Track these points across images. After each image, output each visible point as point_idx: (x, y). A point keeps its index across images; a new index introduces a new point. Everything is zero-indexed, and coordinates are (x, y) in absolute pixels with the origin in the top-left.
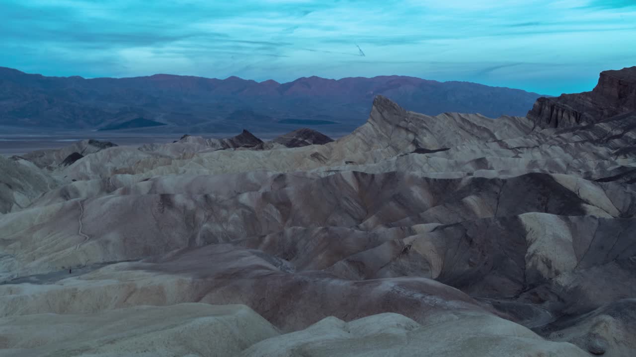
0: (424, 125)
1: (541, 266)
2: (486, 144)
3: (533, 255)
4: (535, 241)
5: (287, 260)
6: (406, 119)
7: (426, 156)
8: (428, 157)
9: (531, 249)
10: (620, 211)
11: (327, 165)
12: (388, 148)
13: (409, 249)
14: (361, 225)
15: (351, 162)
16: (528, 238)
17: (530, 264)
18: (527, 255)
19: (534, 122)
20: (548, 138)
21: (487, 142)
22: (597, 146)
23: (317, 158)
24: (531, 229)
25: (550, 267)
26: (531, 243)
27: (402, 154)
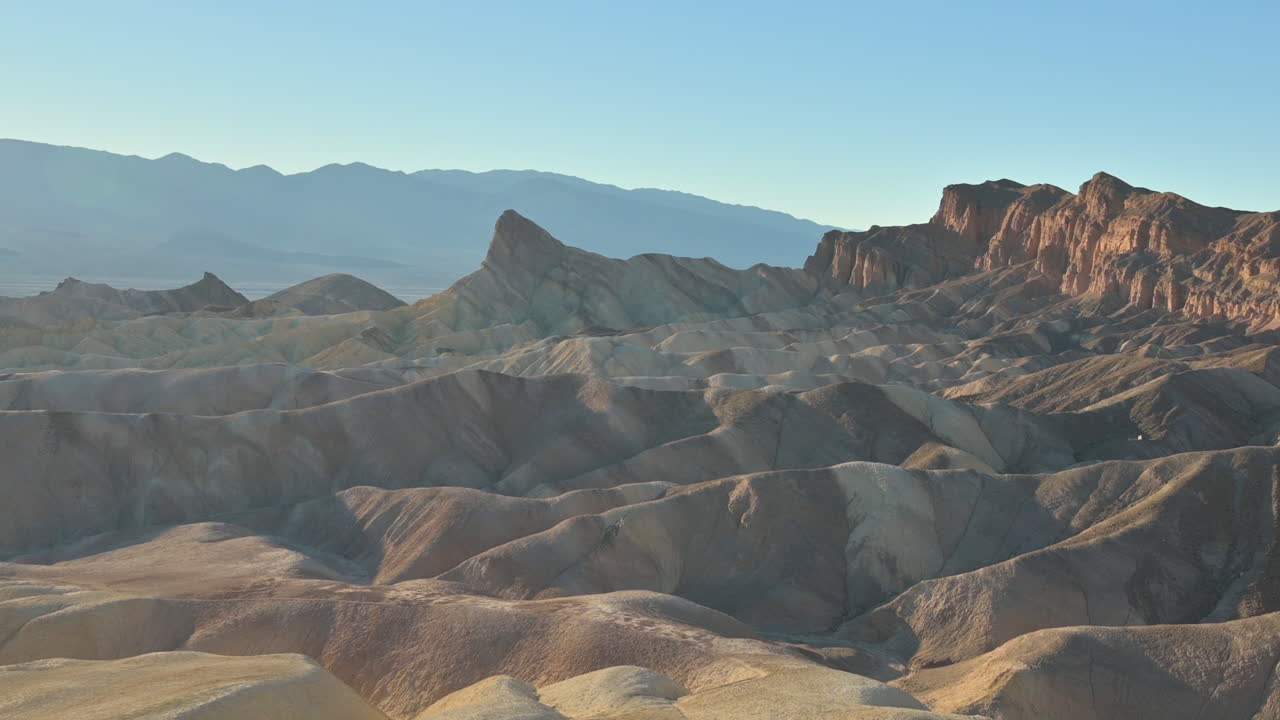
0: (600, 276)
1: (877, 569)
2: (728, 321)
3: (861, 546)
4: (864, 518)
5: (346, 557)
6: (564, 263)
7: (612, 343)
8: (615, 345)
9: (857, 536)
10: (1005, 461)
11: (400, 355)
12: (527, 322)
13: (614, 534)
14: (501, 484)
15: (448, 350)
16: (851, 512)
17: (854, 566)
18: (849, 546)
19: (819, 280)
20: (845, 313)
21: (728, 317)
22: (936, 331)
23: (376, 339)
24: (855, 495)
25: (893, 571)
26: (855, 524)
27: (557, 336)
